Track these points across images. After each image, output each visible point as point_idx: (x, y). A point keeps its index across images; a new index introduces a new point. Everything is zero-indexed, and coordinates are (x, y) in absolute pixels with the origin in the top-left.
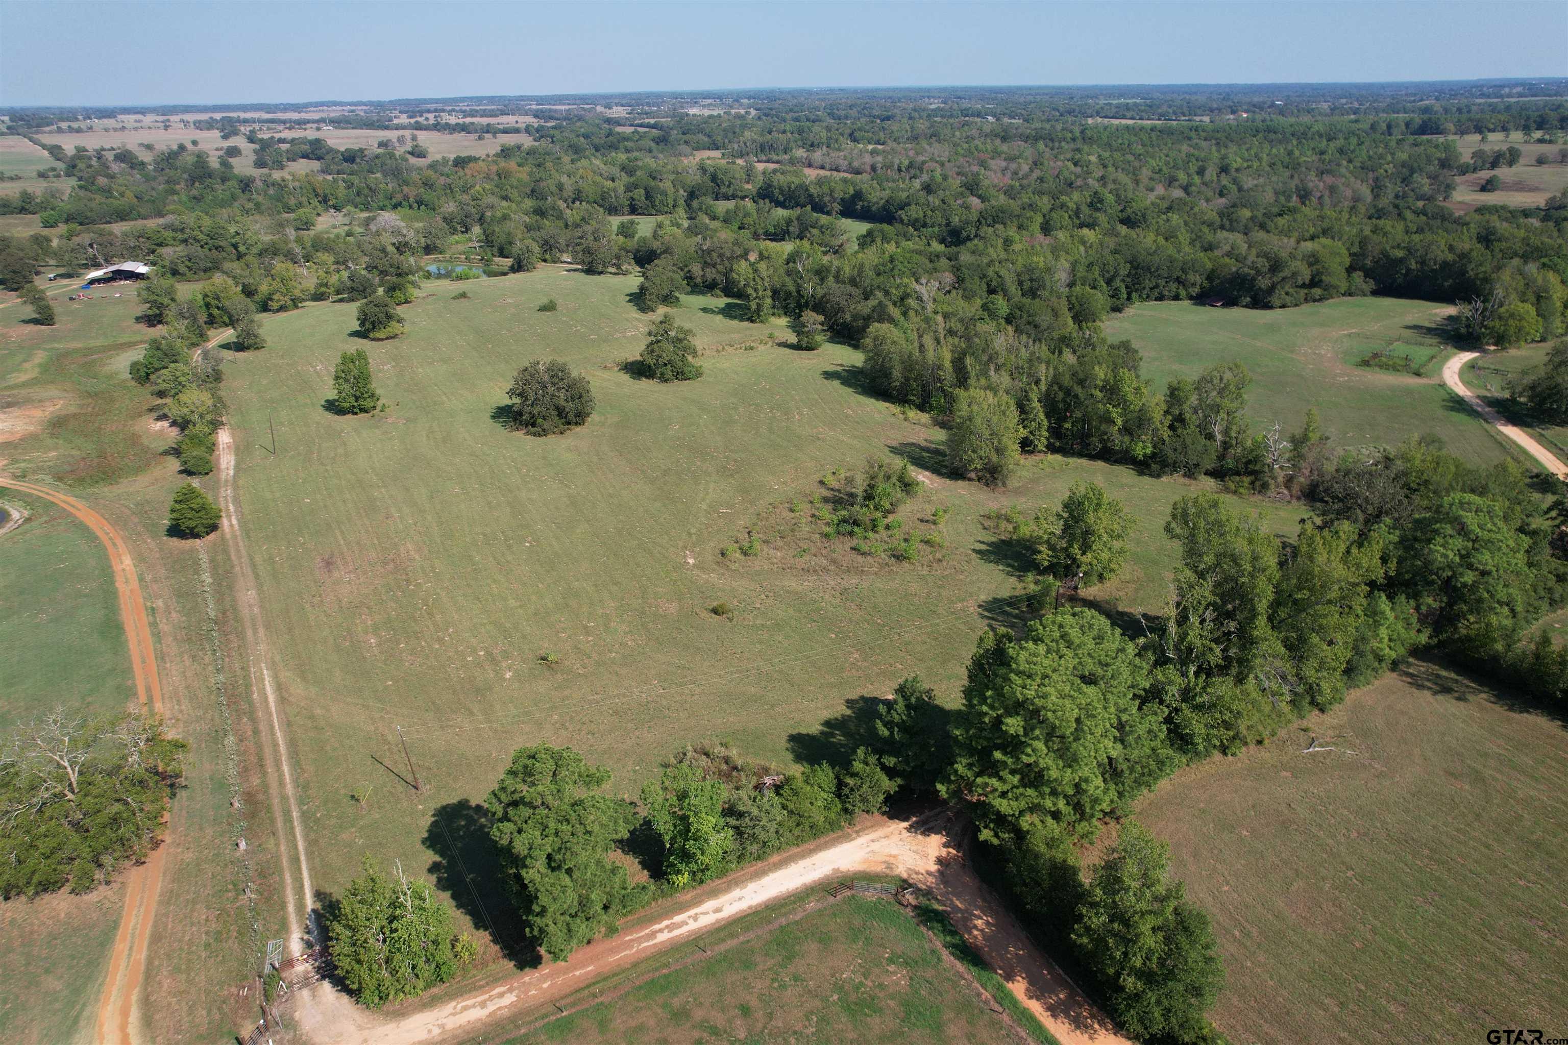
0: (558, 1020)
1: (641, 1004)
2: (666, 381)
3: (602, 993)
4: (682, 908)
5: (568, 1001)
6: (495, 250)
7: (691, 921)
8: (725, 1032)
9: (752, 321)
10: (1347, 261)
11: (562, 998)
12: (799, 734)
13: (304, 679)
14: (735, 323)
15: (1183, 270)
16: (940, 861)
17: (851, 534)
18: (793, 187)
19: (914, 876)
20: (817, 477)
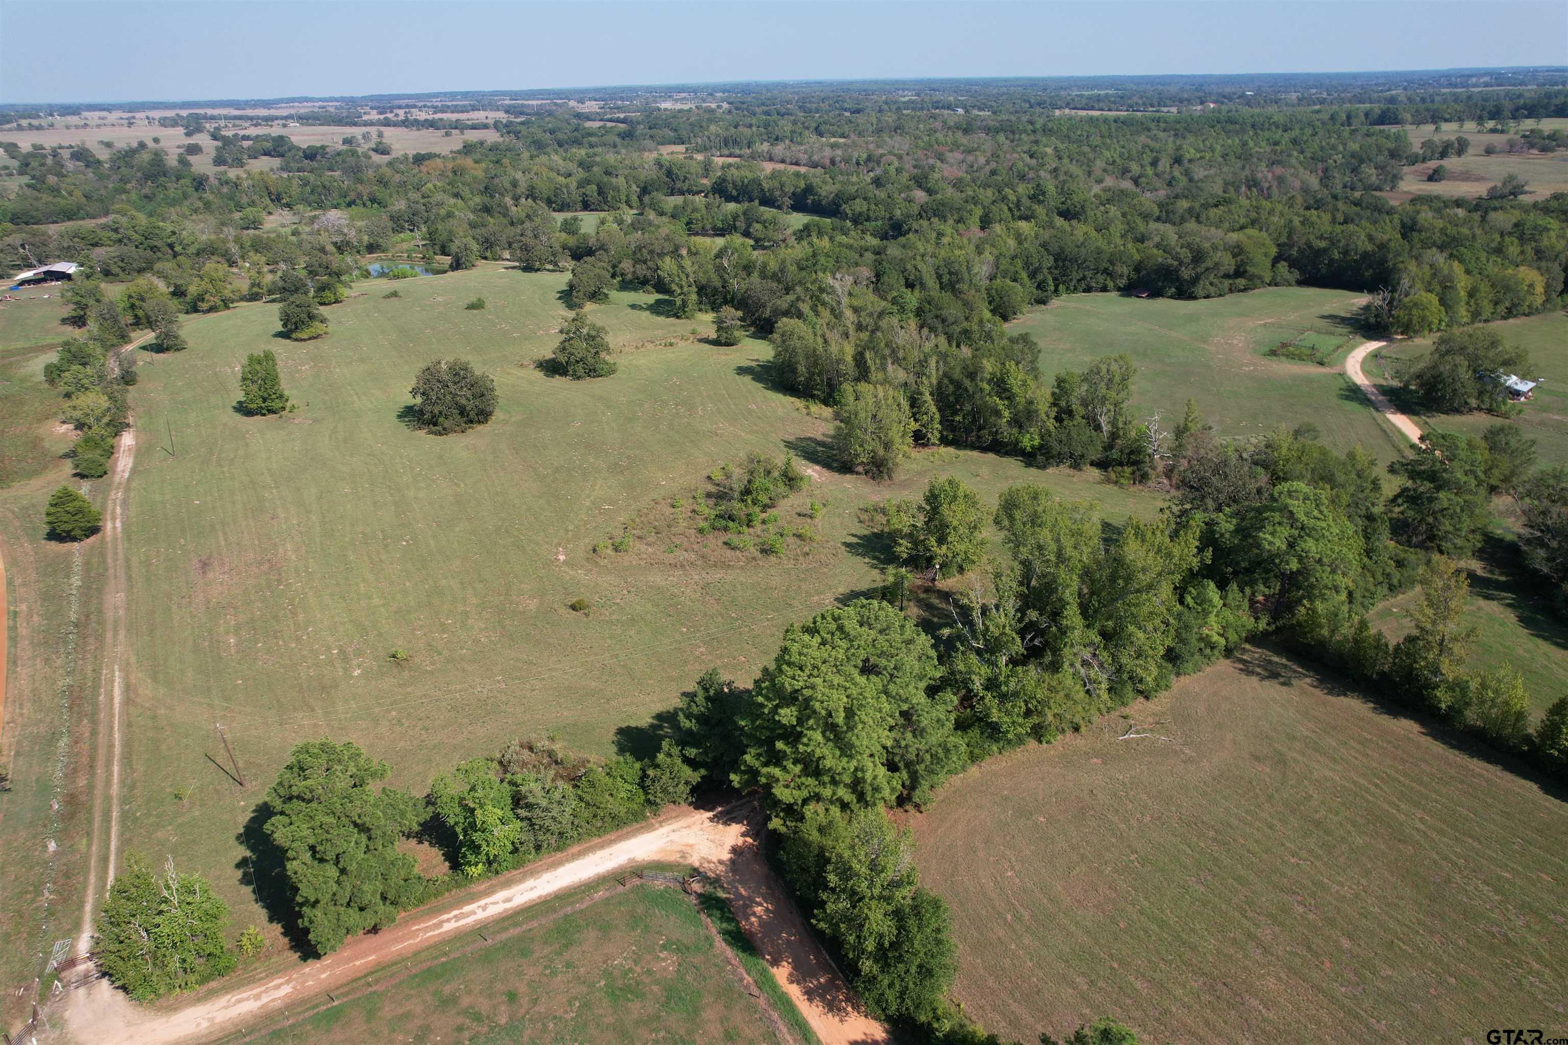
0: (328, 1009)
1: (412, 992)
2: (579, 378)
3: (377, 981)
4: (473, 898)
5: (342, 990)
6: (437, 247)
7: (480, 911)
8: (488, 1017)
9: (678, 317)
10: (1274, 251)
11: (337, 988)
12: (628, 727)
13: (155, 679)
14: (661, 319)
15: (1111, 262)
16: (734, 850)
17: (726, 529)
18: (746, 181)
19: (706, 865)
20: (706, 473)
